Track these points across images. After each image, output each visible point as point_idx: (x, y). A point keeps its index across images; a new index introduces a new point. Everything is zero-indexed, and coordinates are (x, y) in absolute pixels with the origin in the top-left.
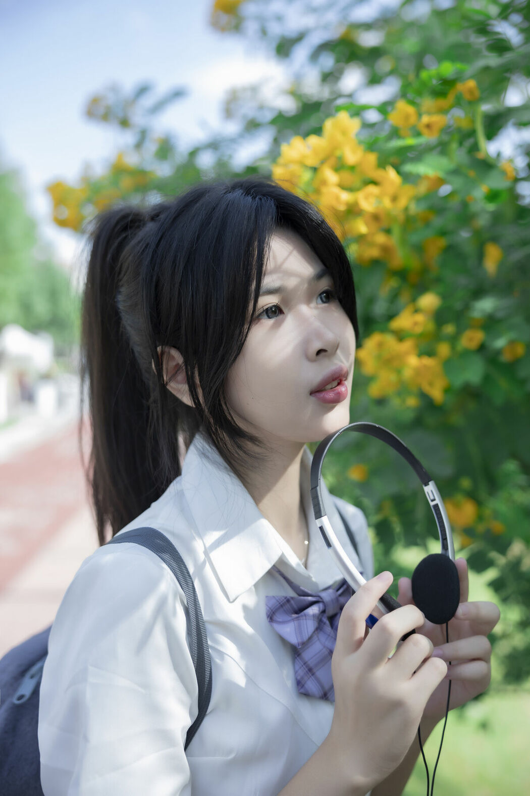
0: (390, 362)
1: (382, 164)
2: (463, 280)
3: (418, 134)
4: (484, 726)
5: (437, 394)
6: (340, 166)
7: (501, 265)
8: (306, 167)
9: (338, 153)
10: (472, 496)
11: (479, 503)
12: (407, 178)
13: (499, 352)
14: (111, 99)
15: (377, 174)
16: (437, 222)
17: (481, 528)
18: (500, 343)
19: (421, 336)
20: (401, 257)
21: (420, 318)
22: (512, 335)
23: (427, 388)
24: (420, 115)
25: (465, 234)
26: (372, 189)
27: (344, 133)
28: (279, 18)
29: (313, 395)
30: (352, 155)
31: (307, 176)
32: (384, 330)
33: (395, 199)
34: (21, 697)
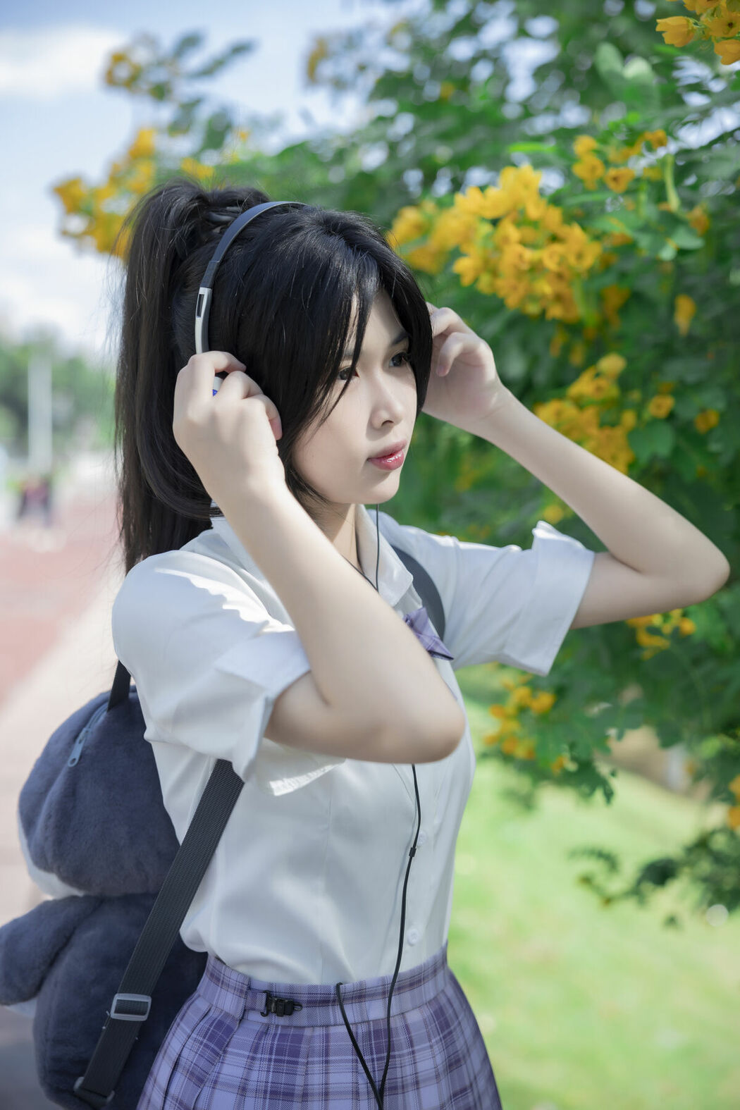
1: (567, 221)
3: (604, 188)
6: (522, 220)
7: (696, 318)
8: (483, 219)
9: (520, 207)
13: (690, 422)
14: (141, 57)
15: (564, 231)
16: (621, 265)
17: (667, 629)
18: (692, 411)
19: (603, 403)
20: (582, 310)
21: (603, 382)
24: (607, 167)
26: (557, 248)
27: (527, 186)
29: (371, 461)
30: (535, 209)
31: (486, 229)
32: (561, 397)
33: (580, 256)
34: (74, 761)
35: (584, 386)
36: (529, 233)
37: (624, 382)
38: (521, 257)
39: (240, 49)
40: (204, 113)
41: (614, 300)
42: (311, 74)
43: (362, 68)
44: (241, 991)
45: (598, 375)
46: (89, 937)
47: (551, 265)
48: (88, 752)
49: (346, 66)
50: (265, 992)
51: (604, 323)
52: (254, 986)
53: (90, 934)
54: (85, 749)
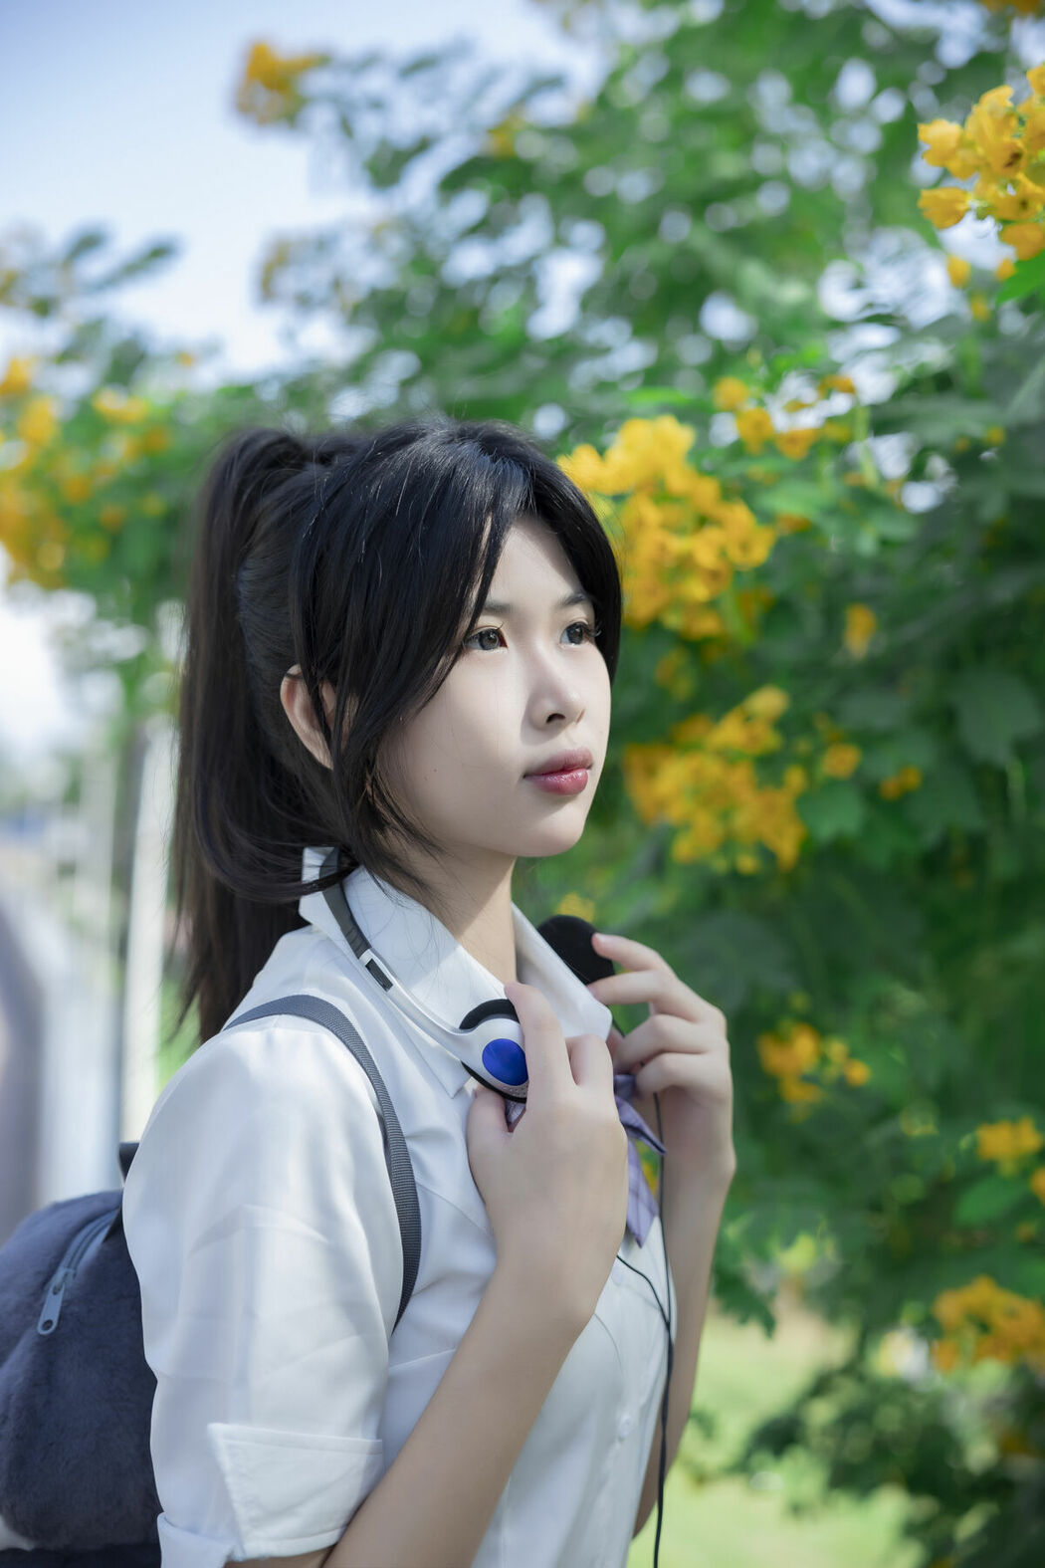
1: (728, 494)
5: (786, 848)
6: (661, 495)
10: (811, 1019)
11: (820, 1032)
12: (764, 517)
13: (879, 783)
14: (17, 257)
15: (718, 510)
19: (760, 759)
21: (755, 729)
22: (904, 756)
23: (770, 840)
27: (664, 443)
28: (378, 107)
29: (529, 778)
30: (679, 479)
31: (605, 508)
32: (697, 749)
33: (745, 547)
34: (48, 1324)
35: (728, 733)
36: (671, 511)
37: (785, 725)
38: (663, 548)
39: (158, 254)
42: (267, 288)
45: (748, 719)
47: (706, 557)
48: (73, 1309)
49: (315, 277)
54: (66, 1305)
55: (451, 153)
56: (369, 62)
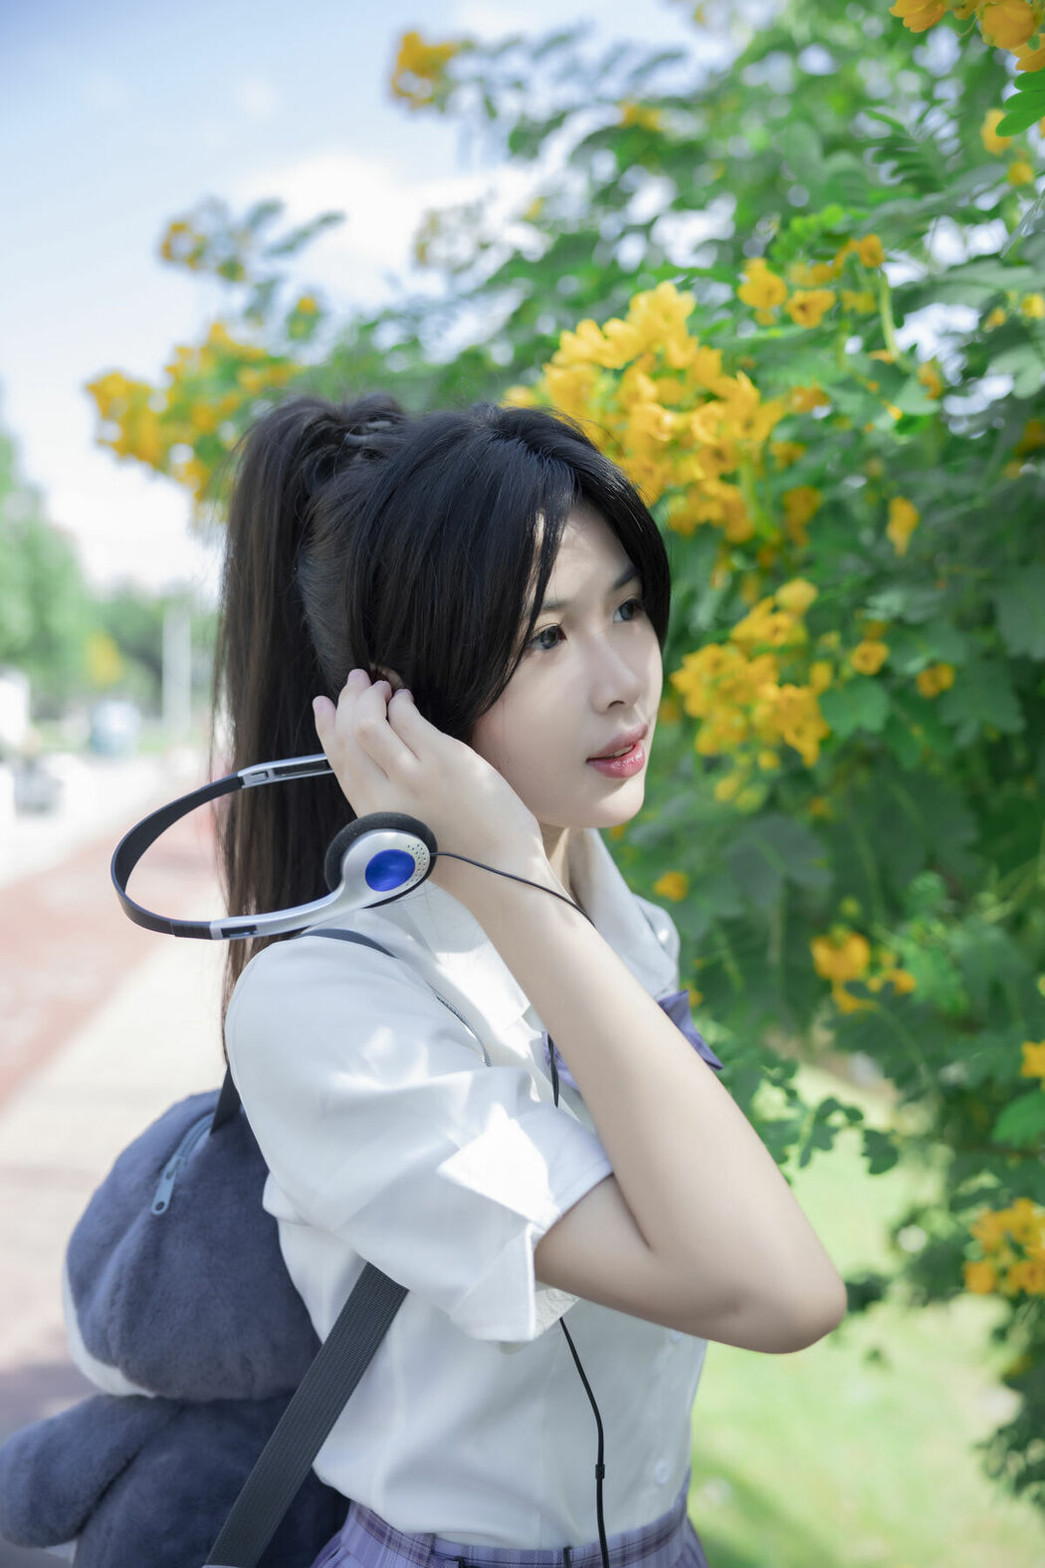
0: (732, 694)
1: (730, 367)
2: (850, 562)
3: (786, 320)
4: (875, 1356)
5: (808, 748)
6: (660, 369)
7: (917, 533)
8: (605, 370)
9: (658, 348)
10: (862, 930)
11: (873, 942)
12: (765, 389)
13: (912, 681)
14: (206, 225)
15: (722, 385)
16: (810, 462)
17: (875, 984)
18: (914, 665)
19: (782, 651)
20: (751, 520)
21: (782, 620)
22: (933, 653)
23: (791, 738)
24: (790, 290)
25: (856, 483)
26: (713, 408)
27: (667, 316)
28: (518, 85)
29: (592, 763)
30: (680, 351)
31: (604, 384)
32: (722, 642)
34: (160, 1205)
35: (755, 625)
36: (669, 385)
37: (814, 620)
38: (658, 422)
39: (330, 220)
40: (287, 297)
41: (801, 512)
42: (421, 255)
43: (484, 246)
44: (421, 1556)
45: (775, 609)
46: (162, 1462)
47: (704, 435)
48: (181, 1192)
49: (464, 245)
50: (457, 1559)
51: (788, 543)
52: (441, 1548)
53: (163, 1458)
54: (176, 1188)
55: (582, 125)
56: (510, 45)
